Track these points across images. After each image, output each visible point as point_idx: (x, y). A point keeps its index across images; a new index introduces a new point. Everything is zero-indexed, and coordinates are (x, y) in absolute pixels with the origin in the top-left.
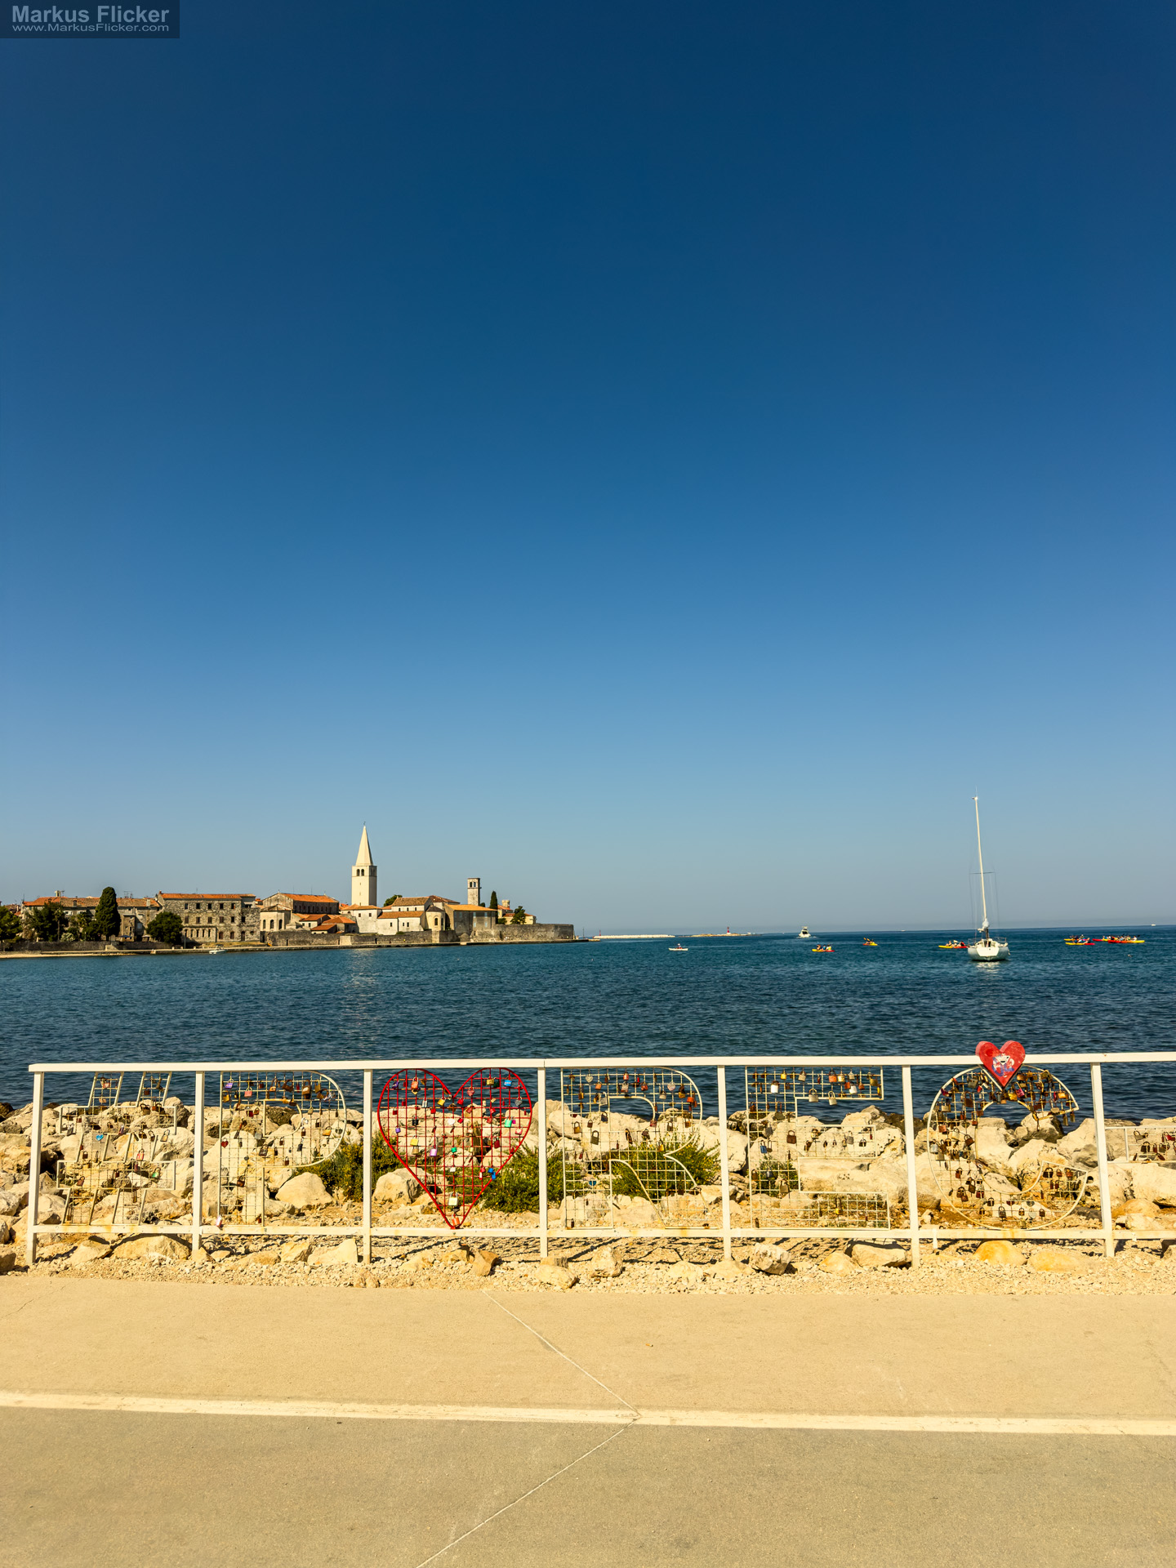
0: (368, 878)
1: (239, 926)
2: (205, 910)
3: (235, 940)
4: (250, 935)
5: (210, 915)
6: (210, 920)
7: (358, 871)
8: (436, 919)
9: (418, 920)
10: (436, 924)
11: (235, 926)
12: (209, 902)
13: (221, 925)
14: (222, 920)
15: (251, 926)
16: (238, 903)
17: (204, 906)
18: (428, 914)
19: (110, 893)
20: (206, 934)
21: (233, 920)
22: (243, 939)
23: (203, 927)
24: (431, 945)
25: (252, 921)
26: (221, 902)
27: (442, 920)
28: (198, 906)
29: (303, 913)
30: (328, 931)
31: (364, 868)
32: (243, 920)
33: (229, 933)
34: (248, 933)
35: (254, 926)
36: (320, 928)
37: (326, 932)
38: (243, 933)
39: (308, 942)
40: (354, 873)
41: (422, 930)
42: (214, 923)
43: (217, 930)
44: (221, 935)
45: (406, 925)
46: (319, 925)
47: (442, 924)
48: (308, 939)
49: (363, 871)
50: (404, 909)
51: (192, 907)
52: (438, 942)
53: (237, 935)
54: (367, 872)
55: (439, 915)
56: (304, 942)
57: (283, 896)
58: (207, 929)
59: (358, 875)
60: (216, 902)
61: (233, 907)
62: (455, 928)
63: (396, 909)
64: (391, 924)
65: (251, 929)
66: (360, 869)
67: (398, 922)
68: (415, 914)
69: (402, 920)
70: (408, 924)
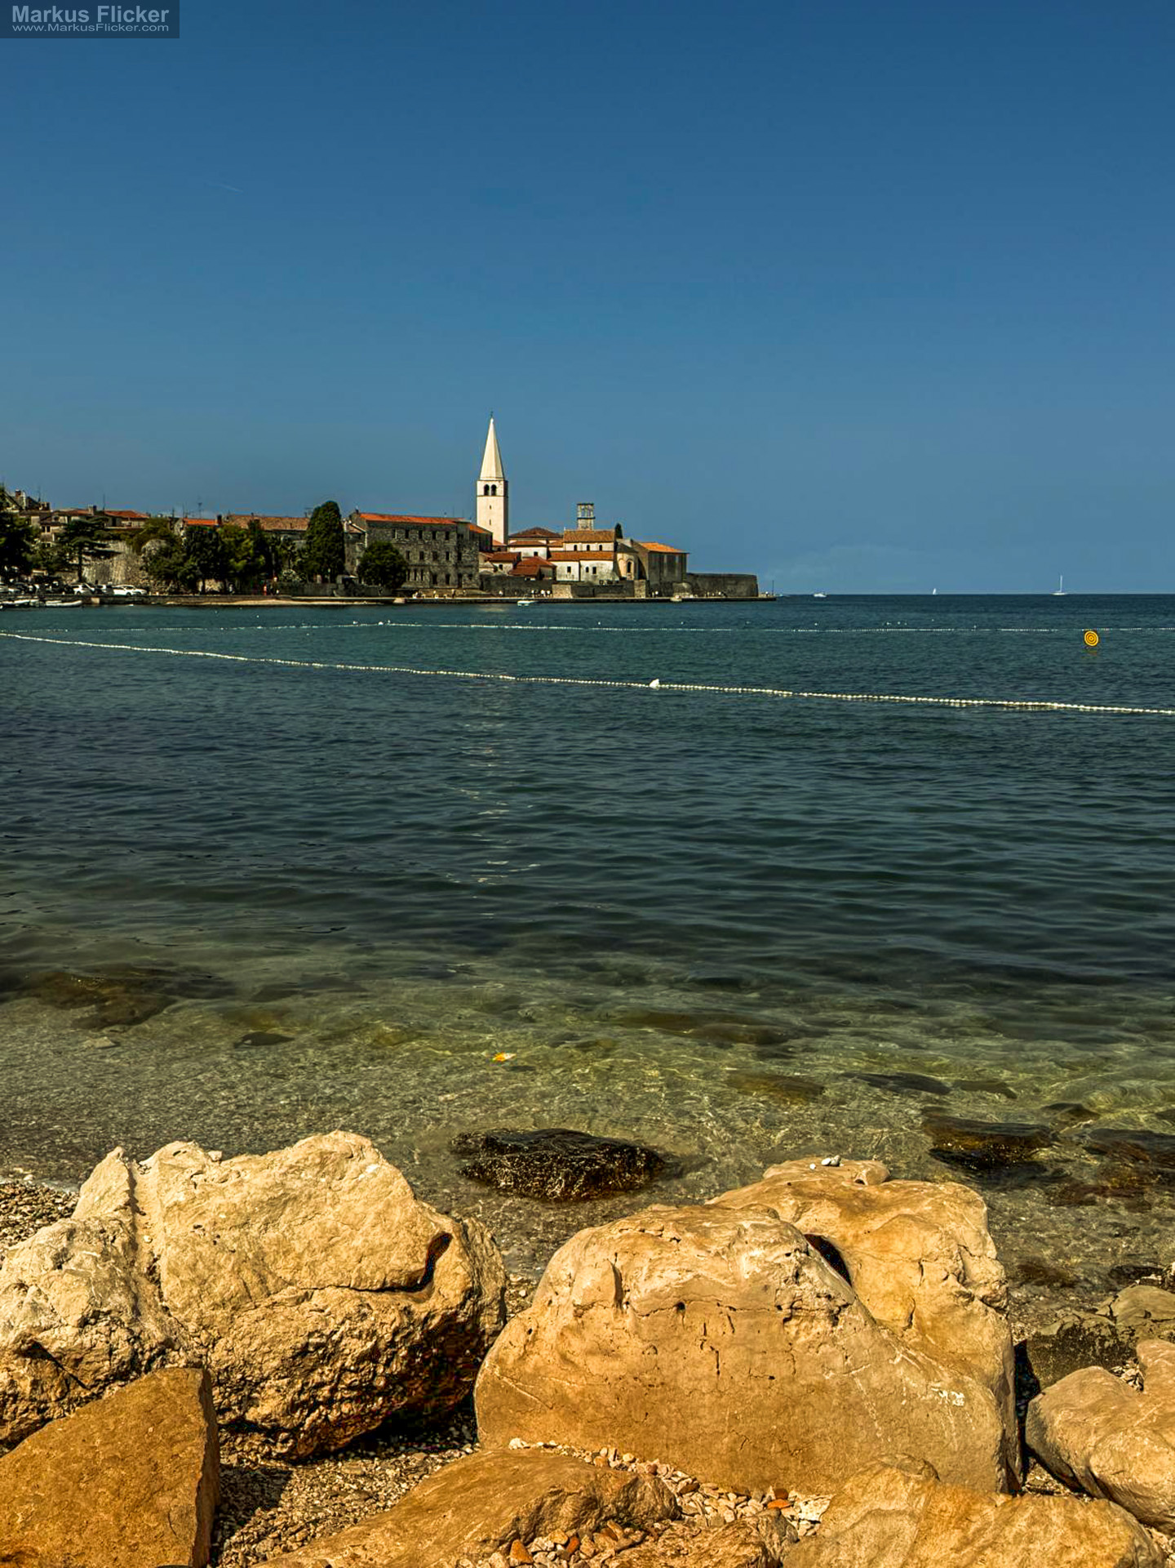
0: (502, 499)
1: (456, 566)
3: (451, 586)
4: (468, 580)
5: (422, 549)
6: (422, 556)
7: (486, 488)
8: (629, 564)
9: (609, 565)
10: (629, 570)
11: (450, 567)
12: (419, 529)
13: (435, 564)
14: (436, 557)
15: (469, 566)
16: (454, 534)
17: (414, 534)
18: (619, 556)
19: (330, 511)
20: (418, 576)
21: (448, 556)
22: (460, 585)
23: (416, 566)
24: (636, 601)
25: (469, 558)
26: (433, 529)
27: (635, 563)
28: (408, 535)
31: (497, 484)
32: (459, 556)
33: (443, 576)
34: (465, 577)
35: (471, 566)
38: (460, 576)
40: (480, 490)
41: (616, 579)
42: (427, 561)
43: (431, 572)
44: (435, 578)
45: (591, 571)
46: (515, 567)
47: (636, 572)
49: (494, 487)
50: (582, 547)
51: (400, 535)
52: (643, 597)
53: (453, 579)
54: (500, 490)
55: (631, 557)
58: (420, 570)
59: (486, 493)
60: (427, 530)
61: (447, 538)
62: (652, 577)
63: (570, 547)
64: (569, 569)
65: (469, 571)
66: (490, 484)
67: (580, 566)
68: (601, 555)
69: (585, 564)
70: (595, 570)
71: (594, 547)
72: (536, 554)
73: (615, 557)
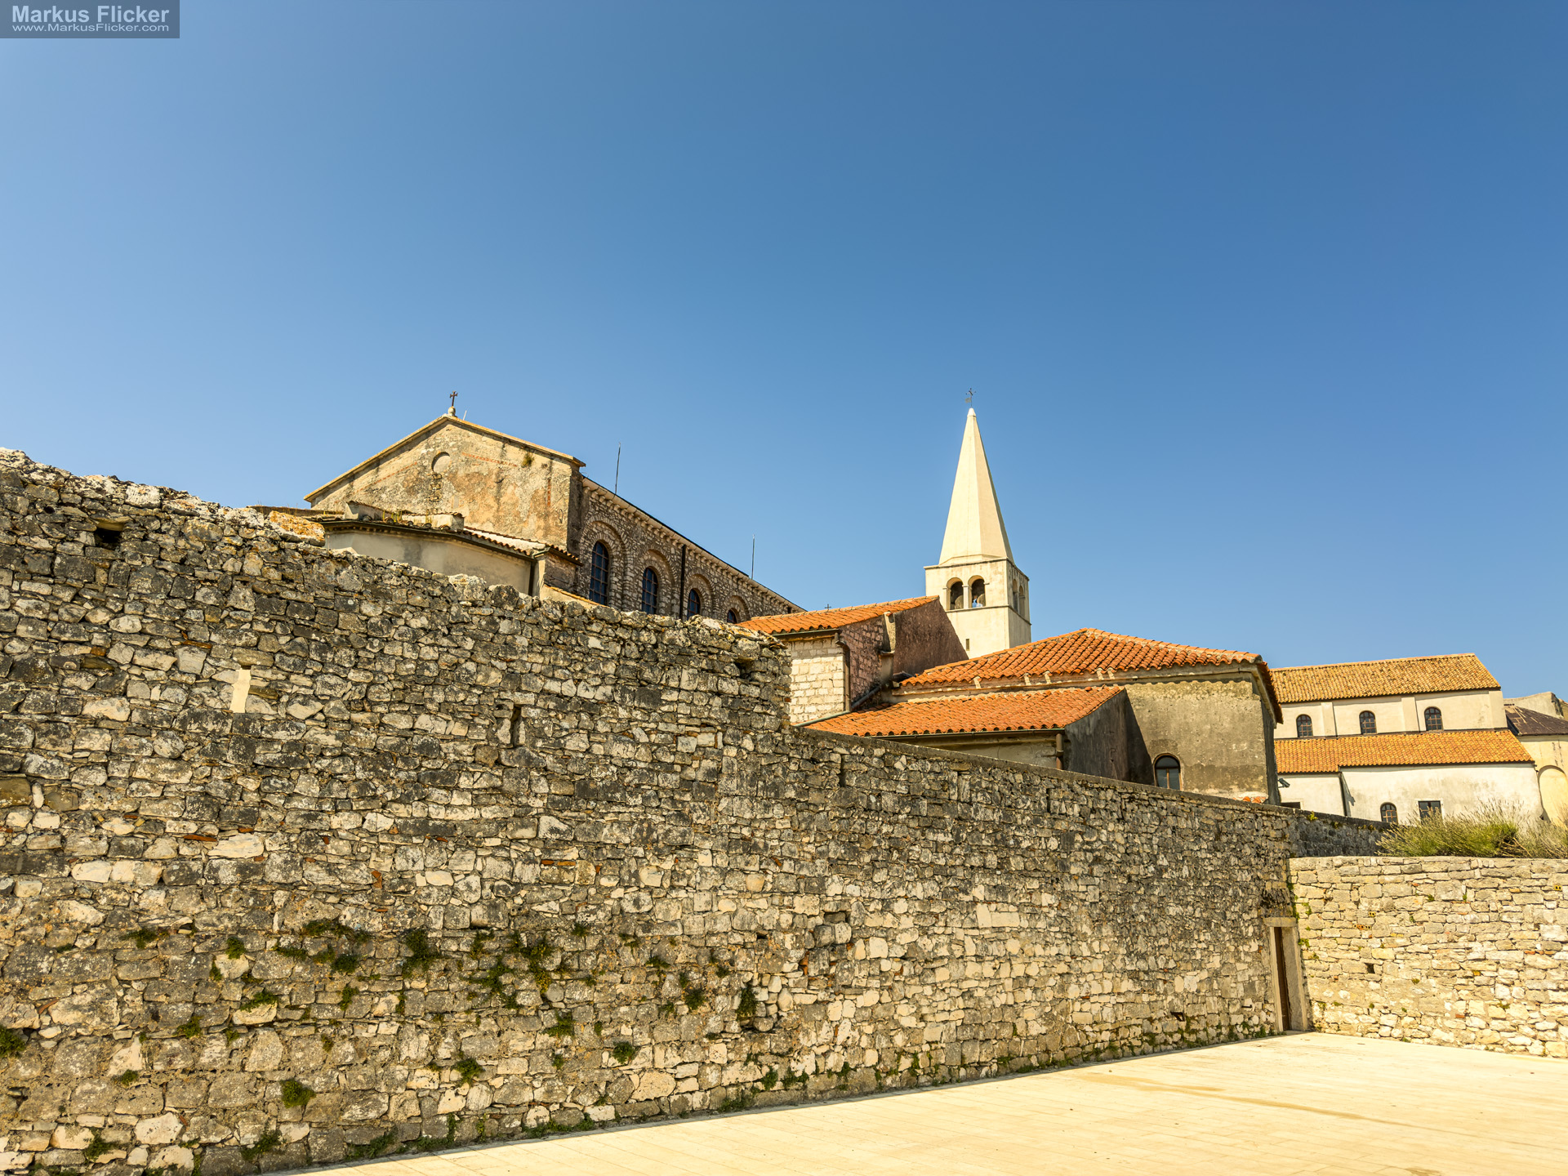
7: (955, 586)
49: (976, 585)
54: (997, 591)
66: (967, 577)
71: (1398, 716)
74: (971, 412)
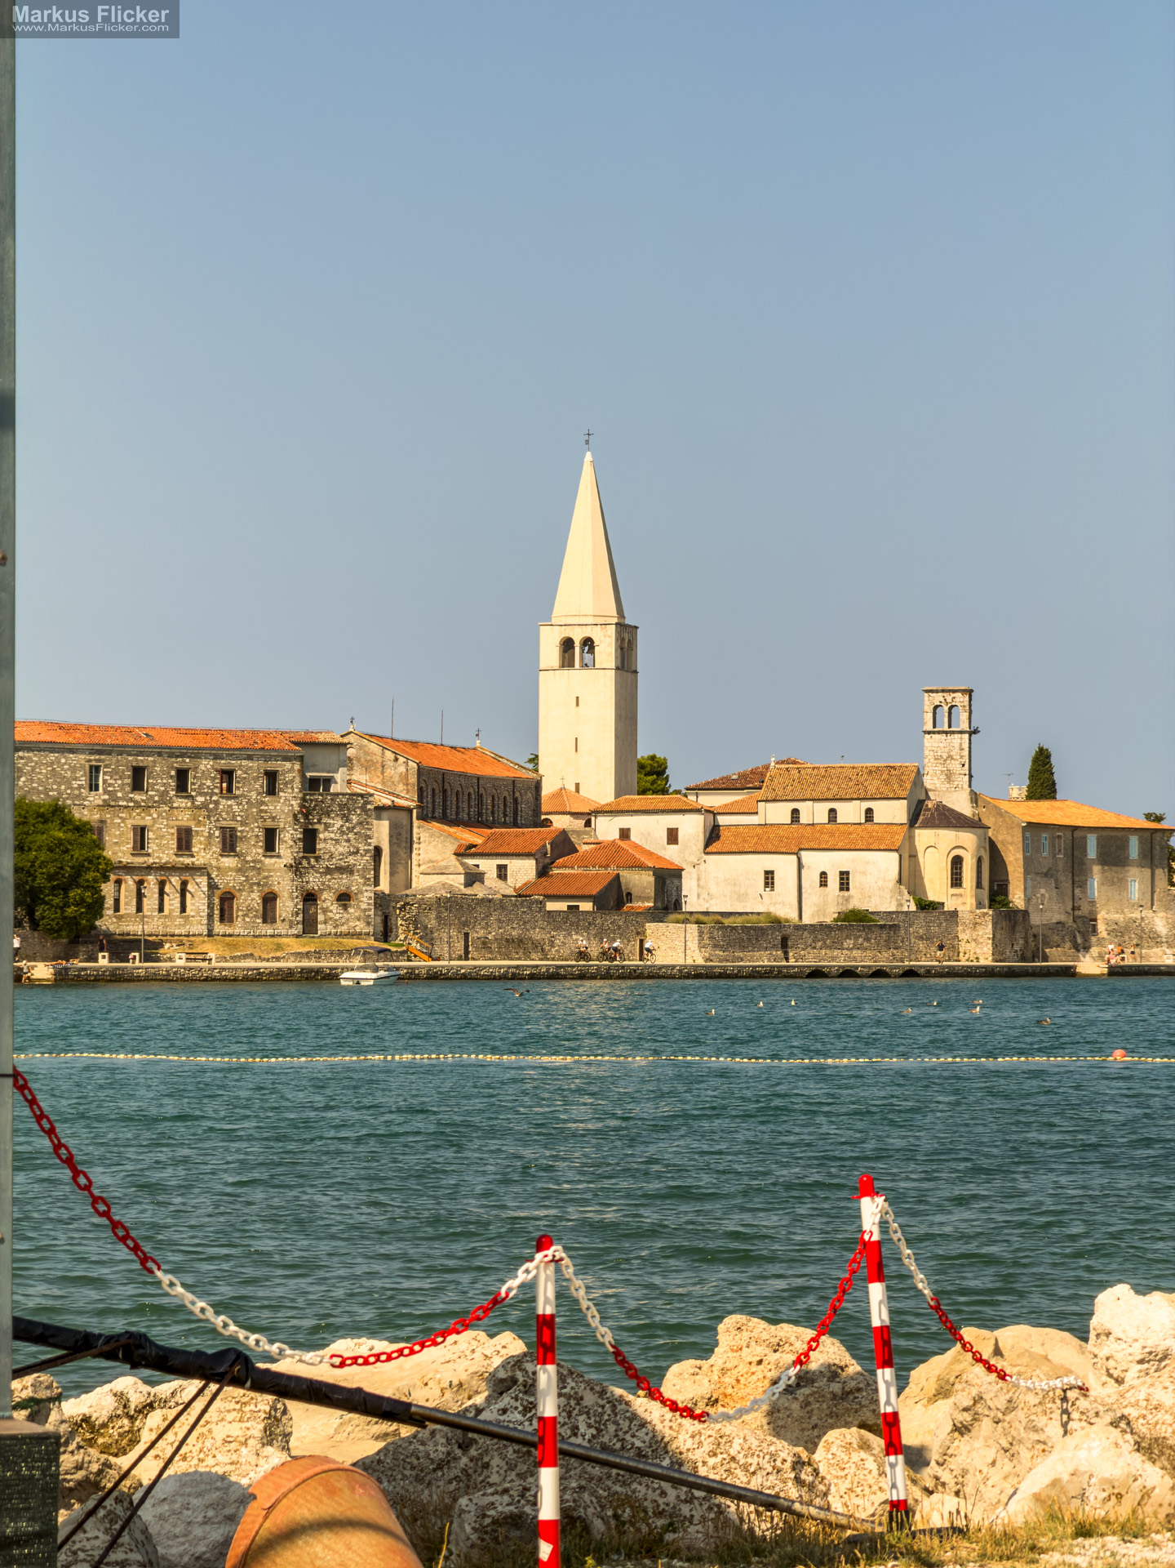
0: (611, 675)
1: (296, 868)
2: (164, 799)
3: (281, 928)
4: (335, 909)
5: (184, 819)
6: (184, 840)
7: (567, 644)
8: (957, 862)
9: (887, 864)
10: (956, 881)
11: (278, 871)
12: (178, 763)
13: (229, 862)
14: (229, 842)
15: (340, 870)
16: (290, 772)
17: (161, 779)
18: (924, 837)
20: (172, 902)
21: (270, 839)
22: (309, 926)
23: (163, 868)
24: (952, 973)
25: (342, 848)
26: (223, 764)
27: (979, 861)
28: (138, 778)
29: (467, 824)
30: (595, 899)
31: (595, 634)
32: (309, 839)
33: (255, 899)
34: (327, 900)
36: (547, 885)
37: (586, 906)
38: (310, 898)
39: (538, 947)
40: (550, 653)
41: (913, 908)
42: (203, 853)
43: (212, 886)
44: (224, 906)
45: (834, 881)
46: (543, 872)
47: (979, 885)
48: (537, 935)
49: (589, 644)
50: (814, 813)
51: (114, 780)
52: (986, 958)
53: (287, 906)
54: (606, 650)
55: (967, 841)
56: (520, 945)
57: (373, 747)
58: (175, 880)
59: (567, 661)
60: (206, 765)
61: (272, 790)
62: (1028, 900)
63: (778, 813)
64: (769, 878)
65: (341, 882)
66: (577, 636)
67: (800, 866)
68: (867, 837)
69: (816, 861)
70: (844, 879)
71: (851, 812)
72: (625, 834)
73: (911, 838)
74: (588, 457)
